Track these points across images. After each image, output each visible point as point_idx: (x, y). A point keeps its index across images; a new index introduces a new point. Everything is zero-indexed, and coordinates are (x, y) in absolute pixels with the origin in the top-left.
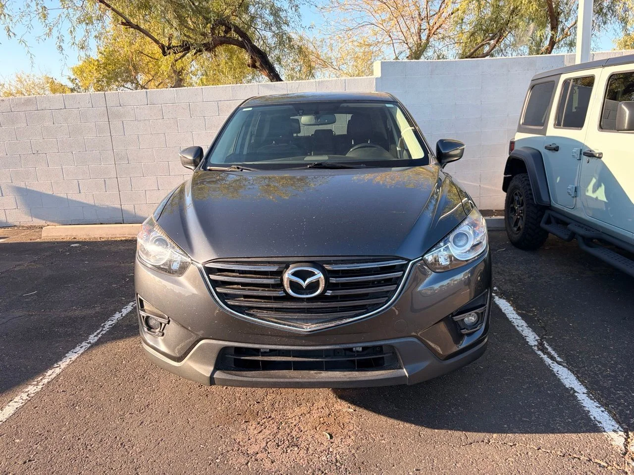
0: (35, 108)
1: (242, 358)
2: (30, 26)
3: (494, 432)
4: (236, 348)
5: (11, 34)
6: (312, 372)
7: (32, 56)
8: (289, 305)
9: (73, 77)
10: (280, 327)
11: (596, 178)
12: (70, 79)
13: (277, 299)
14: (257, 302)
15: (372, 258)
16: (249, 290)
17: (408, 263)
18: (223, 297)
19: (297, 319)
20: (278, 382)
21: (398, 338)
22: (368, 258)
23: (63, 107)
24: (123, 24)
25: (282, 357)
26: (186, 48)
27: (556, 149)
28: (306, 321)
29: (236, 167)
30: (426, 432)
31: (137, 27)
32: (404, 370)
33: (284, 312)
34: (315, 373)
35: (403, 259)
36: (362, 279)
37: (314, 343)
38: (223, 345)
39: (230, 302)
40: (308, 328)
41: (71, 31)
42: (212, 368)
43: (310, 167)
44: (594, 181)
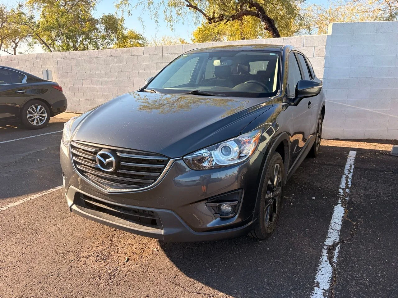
0: (130, 55)
1: (85, 200)
2: (144, 10)
3: (222, 291)
4: (84, 195)
5: (130, 14)
7: (144, 27)
8: (100, 174)
9: (193, 38)
12: (192, 39)
14: (88, 169)
15: (144, 152)
17: (169, 160)
18: (75, 163)
19: (106, 184)
21: (160, 208)
22: (142, 152)
23: (143, 54)
24: (187, 6)
25: (102, 205)
26: (220, 19)
29: (153, 90)
31: (196, 8)
32: (163, 230)
33: (101, 178)
35: (165, 156)
36: (137, 165)
38: (76, 190)
39: (78, 167)
40: (110, 190)
41: (164, 11)
42: (72, 203)
43: (190, 93)
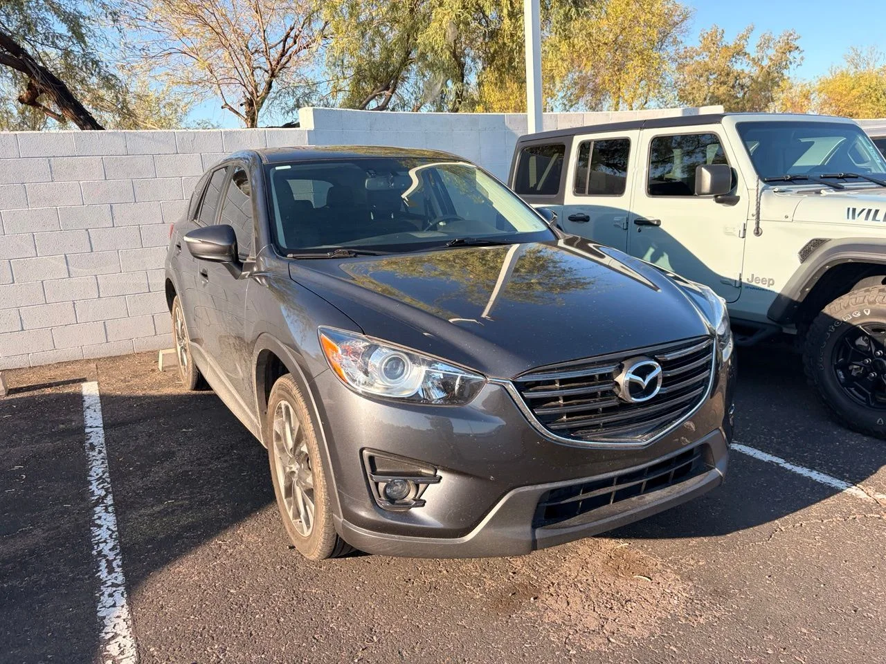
6: (634, 499)
8: (626, 415)
10: (617, 447)
11: (653, 247)
13: (607, 410)
14: (586, 419)
16: (578, 404)
17: (713, 342)
18: (545, 420)
19: (627, 433)
20: (612, 521)
25: (606, 489)
27: (586, 219)
28: (635, 433)
29: (346, 251)
30: (722, 540)
32: (716, 469)
33: (614, 425)
34: (639, 499)
37: (646, 459)
38: (543, 489)
40: (643, 440)
42: (528, 528)
43: (450, 246)
44: (651, 250)
